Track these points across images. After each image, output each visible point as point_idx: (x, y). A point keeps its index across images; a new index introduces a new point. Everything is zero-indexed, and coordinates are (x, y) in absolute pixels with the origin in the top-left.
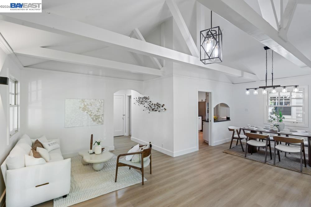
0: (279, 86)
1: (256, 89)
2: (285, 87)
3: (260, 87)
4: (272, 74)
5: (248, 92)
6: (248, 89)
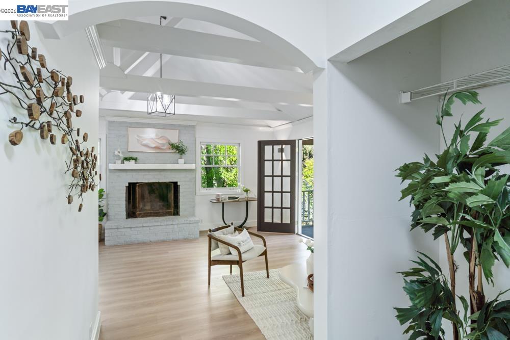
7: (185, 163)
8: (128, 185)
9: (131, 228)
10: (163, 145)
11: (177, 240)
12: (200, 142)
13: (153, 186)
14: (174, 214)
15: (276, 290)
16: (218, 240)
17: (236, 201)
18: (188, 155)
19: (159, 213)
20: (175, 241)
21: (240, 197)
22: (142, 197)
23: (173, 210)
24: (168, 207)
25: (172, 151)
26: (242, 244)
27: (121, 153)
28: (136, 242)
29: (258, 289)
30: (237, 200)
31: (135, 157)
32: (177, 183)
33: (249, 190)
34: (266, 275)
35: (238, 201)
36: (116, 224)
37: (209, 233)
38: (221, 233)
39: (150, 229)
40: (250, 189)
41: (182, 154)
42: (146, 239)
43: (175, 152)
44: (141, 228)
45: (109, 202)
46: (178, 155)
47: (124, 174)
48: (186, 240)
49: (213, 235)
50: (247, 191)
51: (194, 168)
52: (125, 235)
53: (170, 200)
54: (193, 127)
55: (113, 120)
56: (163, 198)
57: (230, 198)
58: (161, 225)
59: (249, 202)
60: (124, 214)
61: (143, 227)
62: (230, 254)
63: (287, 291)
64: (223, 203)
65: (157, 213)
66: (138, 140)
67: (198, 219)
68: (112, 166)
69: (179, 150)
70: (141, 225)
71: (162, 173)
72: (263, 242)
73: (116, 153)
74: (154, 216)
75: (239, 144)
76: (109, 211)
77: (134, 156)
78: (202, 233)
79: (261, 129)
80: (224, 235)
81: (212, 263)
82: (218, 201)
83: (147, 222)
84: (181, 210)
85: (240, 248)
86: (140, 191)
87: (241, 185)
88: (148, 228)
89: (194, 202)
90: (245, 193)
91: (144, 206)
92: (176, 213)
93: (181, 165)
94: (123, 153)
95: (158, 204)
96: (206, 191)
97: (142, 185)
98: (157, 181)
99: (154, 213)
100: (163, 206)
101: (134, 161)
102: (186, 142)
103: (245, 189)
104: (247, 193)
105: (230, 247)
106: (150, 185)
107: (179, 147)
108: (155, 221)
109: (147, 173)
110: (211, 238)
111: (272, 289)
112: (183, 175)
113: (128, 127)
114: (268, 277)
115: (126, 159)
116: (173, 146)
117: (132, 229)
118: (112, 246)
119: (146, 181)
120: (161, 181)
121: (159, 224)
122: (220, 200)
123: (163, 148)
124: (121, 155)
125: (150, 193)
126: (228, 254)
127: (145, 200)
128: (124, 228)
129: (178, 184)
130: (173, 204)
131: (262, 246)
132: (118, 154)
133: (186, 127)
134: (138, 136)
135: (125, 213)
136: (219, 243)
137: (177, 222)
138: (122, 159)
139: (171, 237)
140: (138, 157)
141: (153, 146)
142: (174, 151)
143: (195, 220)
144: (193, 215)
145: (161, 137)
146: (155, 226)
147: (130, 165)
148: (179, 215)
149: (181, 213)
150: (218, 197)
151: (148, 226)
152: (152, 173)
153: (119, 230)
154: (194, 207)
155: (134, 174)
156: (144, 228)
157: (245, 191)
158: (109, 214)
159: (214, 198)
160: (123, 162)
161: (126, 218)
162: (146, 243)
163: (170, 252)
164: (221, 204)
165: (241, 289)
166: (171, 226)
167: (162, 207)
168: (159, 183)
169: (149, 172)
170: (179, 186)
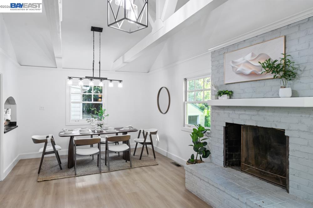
0: (106, 79)
1: (81, 79)
2: (111, 80)
3: (86, 77)
4: (100, 63)
5: (70, 82)
6: (70, 78)
8: (225, 125)
22: (247, 144)
55: (214, 50)
66: (232, 66)
71: (262, 113)
77: (230, 88)
84: (290, 183)
86: (245, 136)
101: (229, 95)
109: (243, 112)
113: (224, 53)
115: (221, 93)
120: (259, 125)
123: (260, 73)
129: (286, 134)
134: (233, 62)
135: (222, 159)
138: (216, 93)
140: (234, 91)
141: (249, 72)
148: (288, 192)
149: (290, 189)
155: (231, 112)
158: (212, 156)
160: (217, 97)
161: (224, 166)
169: (245, 111)
170: (288, 137)
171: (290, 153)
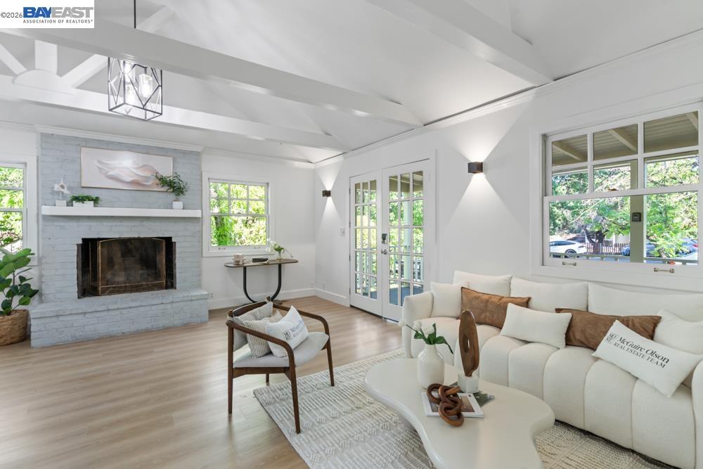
7: (183, 209)
8: (81, 242)
9: (85, 313)
10: (147, 178)
11: (170, 328)
12: (209, 179)
13: (129, 244)
14: (167, 287)
15: (352, 409)
16: (246, 331)
17: (265, 264)
18: (188, 196)
19: (142, 285)
20: (167, 330)
21: (270, 258)
22: (110, 263)
23: (164, 281)
24: (157, 276)
25: (163, 189)
26: (292, 334)
27: (66, 188)
28: (97, 337)
29: (321, 410)
30: (266, 262)
31: (94, 196)
32: (170, 238)
33: (283, 249)
34: (328, 380)
35: (268, 264)
36: (57, 309)
37: (229, 318)
38: (252, 317)
39: (121, 313)
40: (284, 247)
41: (178, 195)
42: (115, 329)
43: (167, 192)
44: (105, 313)
45: (43, 272)
46: (172, 196)
47: (74, 224)
48: (188, 327)
49: (236, 321)
50: (279, 250)
51: (200, 216)
52: (72, 326)
53: (159, 266)
54: (198, 154)
55: (51, 133)
56: (148, 263)
57: (255, 260)
58: (141, 306)
59: (282, 265)
60: (74, 290)
61: (109, 310)
62: (270, 353)
63: (371, 409)
64: (245, 268)
65: (137, 286)
67: (206, 293)
68: (47, 210)
69: (174, 187)
70: (104, 308)
71: (145, 223)
72: (323, 327)
73: (57, 187)
74: (131, 291)
75: (268, 184)
76: (43, 287)
78: (213, 313)
79: (297, 164)
80: (256, 319)
81: (234, 372)
82: (237, 265)
83: (116, 303)
84: (178, 281)
85: (289, 342)
86: (106, 252)
87: (271, 242)
88: (117, 312)
89: (200, 267)
90: (277, 253)
91: (114, 275)
92: (170, 284)
93: (177, 210)
94: (69, 188)
95: (138, 273)
96: (219, 251)
97: (108, 242)
98: (136, 236)
99: (132, 287)
100: (148, 275)
101: (92, 202)
102: (186, 175)
103: (277, 247)
104: (280, 253)
105: (269, 342)
106: (124, 243)
107: (174, 183)
108: (132, 300)
109: (119, 224)
110: (232, 327)
111: (346, 408)
112: (181, 226)
113: (79, 145)
114: (333, 384)
115: (77, 199)
116: (163, 181)
117: (87, 315)
118: (44, 348)
119: (117, 236)
120: (142, 236)
121: (138, 304)
122: (241, 263)
123: (147, 184)
124: (66, 191)
125: (124, 255)
126: (266, 354)
127: (116, 267)
128: (71, 314)
129: (173, 240)
130: (165, 273)
131: (323, 333)
132: (62, 190)
133: (184, 153)
135: (76, 289)
136: (248, 335)
137: (171, 299)
138: (69, 199)
139: (162, 322)
140: (101, 197)
141: (129, 179)
142: (166, 188)
143: (202, 295)
144: (199, 286)
145: (141, 167)
146: (131, 307)
147: (87, 209)
148: (175, 288)
149: (178, 285)
150: (237, 259)
151: (118, 309)
152: (126, 223)
153: (61, 318)
154: (200, 275)
155: (94, 224)
156: (111, 313)
157: (276, 250)
158: (43, 292)
159: (231, 261)
160: (70, 204)
161: (79, 298)
162: (115, 336)
163: (155, 350)
164: (241, 270)
165: (294, 419)
166: (162, 307)
167: (146, 276)
168: (139, 239)
169: (121, 222)
170: (175, 243)
171: (177, 255)
